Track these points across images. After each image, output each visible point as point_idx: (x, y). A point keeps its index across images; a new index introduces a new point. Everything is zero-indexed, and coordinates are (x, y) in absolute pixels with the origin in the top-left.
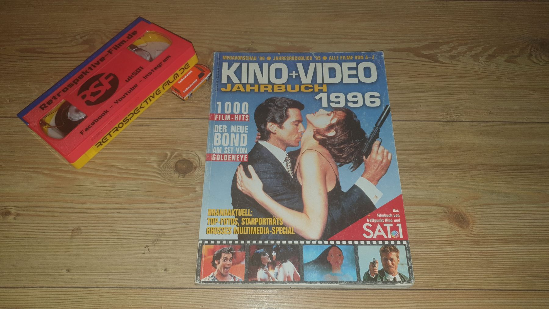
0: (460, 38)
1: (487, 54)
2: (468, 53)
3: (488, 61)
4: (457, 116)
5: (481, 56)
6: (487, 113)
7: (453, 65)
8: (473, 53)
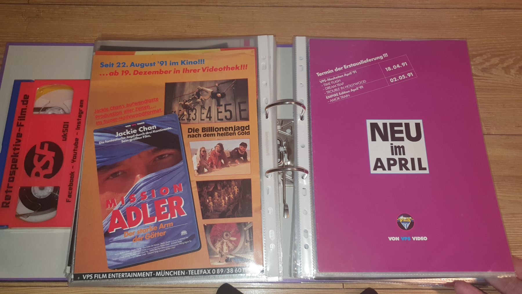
0: (493, 50)
1: (517, 66)
2: (500, 65)
3: (519, 73)
4: (487, 129)
5: (512, 69)
6: (516, 126)
7: (484, 78)
8: (505, 65)
